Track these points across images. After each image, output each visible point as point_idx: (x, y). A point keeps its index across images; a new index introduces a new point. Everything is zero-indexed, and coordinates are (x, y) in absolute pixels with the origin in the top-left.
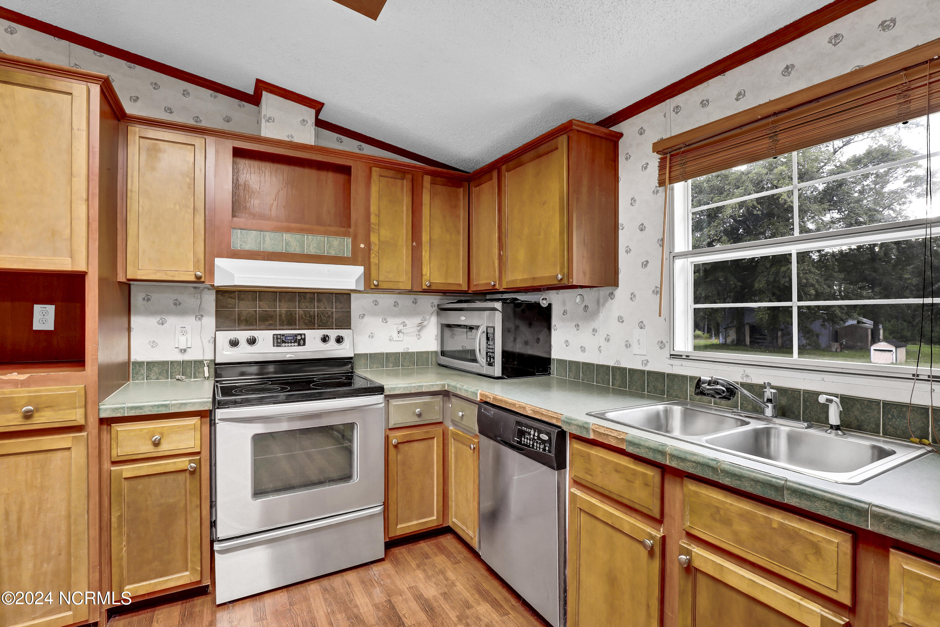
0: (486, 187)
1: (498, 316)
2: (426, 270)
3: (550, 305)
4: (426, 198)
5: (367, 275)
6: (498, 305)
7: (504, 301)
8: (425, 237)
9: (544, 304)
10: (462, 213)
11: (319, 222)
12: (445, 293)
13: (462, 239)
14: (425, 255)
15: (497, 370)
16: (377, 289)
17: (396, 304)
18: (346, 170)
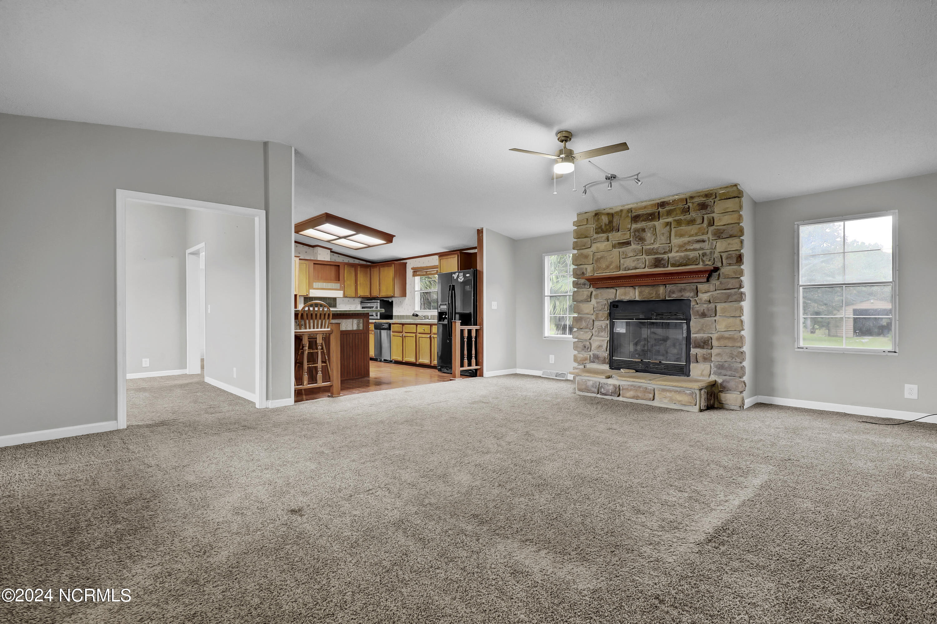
0: (375, 269)
1: (379, 304)
2: (359, 292)
3: (392, 302)
4: (359, 272)
5: (344, 294)
6: (379, 301)
7: (380, 300)
8: (359, 283)
9: (390, 301)
10: (368, 275)
11: (331, 280)
12: (363, 298)
13: (368, 283)
14: (359, 287)
15: (379, 317)
16: (346, 297)
17: (349, 301)
18: (339, 266)
